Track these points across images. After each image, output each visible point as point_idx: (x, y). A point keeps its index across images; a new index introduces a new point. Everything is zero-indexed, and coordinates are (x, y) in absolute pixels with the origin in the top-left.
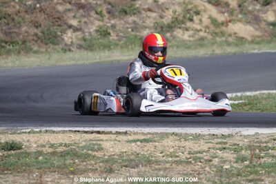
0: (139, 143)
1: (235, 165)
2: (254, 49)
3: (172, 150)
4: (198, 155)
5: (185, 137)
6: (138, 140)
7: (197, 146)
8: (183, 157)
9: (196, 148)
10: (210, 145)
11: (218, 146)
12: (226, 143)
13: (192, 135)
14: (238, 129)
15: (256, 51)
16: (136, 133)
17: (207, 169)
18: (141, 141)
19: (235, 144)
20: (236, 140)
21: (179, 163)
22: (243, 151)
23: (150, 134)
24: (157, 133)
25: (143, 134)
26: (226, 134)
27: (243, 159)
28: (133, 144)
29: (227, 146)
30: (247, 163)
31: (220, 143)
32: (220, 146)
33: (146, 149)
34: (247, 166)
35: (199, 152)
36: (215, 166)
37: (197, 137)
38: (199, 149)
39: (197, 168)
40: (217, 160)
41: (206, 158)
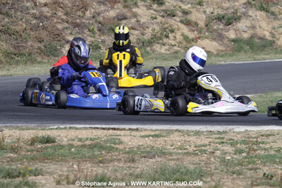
0: (151, 138)
1: (235, 156)
2: (221, 61)
3: (179, 144)
4: (203, 148)
5: (188, 133)
6: (150, 136)
7: (199, 140)
8: (191, 149)
9: (199, 142)
10: (210, 140)
11: (216, 141)
12: (223, 138)
13: (193, 131)
14: (230, 127)
15: (223, 63)
16: (146, 130)
17: (212, 159)
18: (153, 136)
19: (231, 139)
20: (231, 136)
21: (188, 154)
22: (238, 145)
23: (157, 130)
24: (163, 130)
25: (151, 130)
26: (222, 131)
27: (241, 152)
28: (147, 139)
29: (224, 140)
30: (244, 154)
31: (219, 138)
32: (219, 141)
33: (158, 143)
34: (245, 158)
35: (203, 146)
36: (219, 157)
37: (198, 133)
38: (202, 143)
39: (204, 158)
40: (218, 152)
41: (209, 150)
